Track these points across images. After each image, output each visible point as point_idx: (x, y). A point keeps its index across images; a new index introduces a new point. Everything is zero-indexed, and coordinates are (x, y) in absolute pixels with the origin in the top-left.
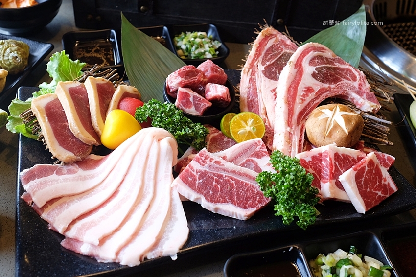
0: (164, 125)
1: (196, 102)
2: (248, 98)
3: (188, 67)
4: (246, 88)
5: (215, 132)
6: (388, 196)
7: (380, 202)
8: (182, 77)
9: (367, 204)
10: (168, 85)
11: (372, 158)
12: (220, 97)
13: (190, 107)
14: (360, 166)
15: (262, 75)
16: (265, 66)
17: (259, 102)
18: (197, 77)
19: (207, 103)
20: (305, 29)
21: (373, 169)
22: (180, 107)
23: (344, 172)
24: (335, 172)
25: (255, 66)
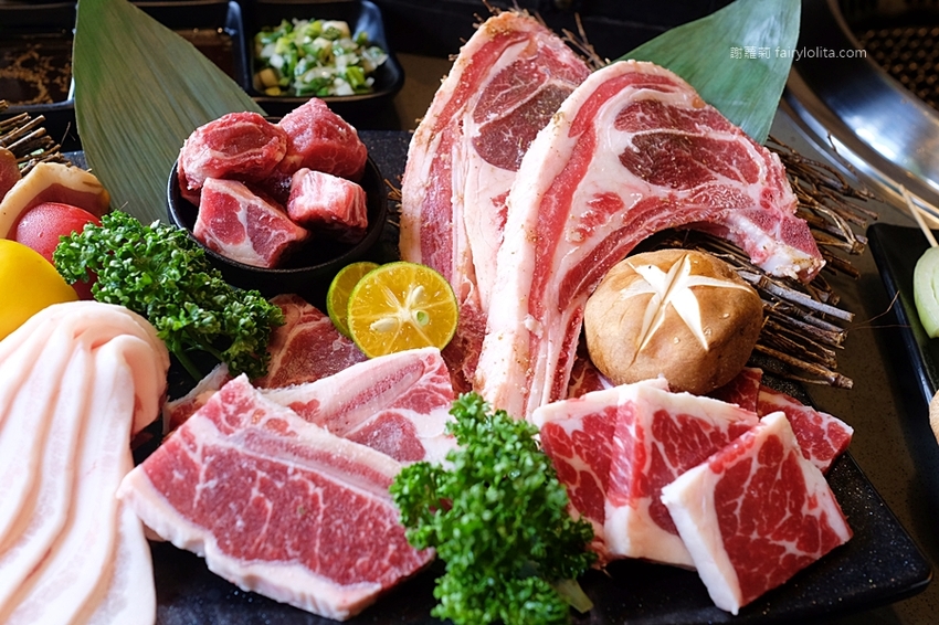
1: (256, 226)
2: (424, 218)
3: (239, 119)
4: (419, 188)
5: (310, 319)
6: (818, 555)
7: (791, 574)
8: (214, 148)
9: (745, 583)
10: (183, 170)
11: (775, 432)
12: (330, 214)
13: (237, 240)
14: (733, 457)
15: (472, 151)
16: (483, 124)
18: (264, 150)
19: (288, 229)
20: (635, 25)
21: (776, 468)
22: (208, 239)
23: (681, 473)
24: (650, 474)
25: (453, 123)
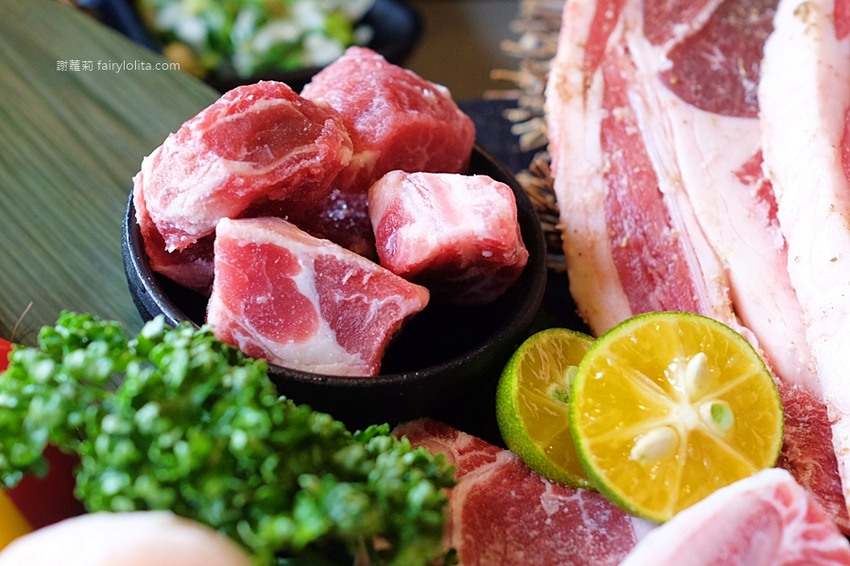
0: (165, 485)
1: (338, 297)
2: (614, 231)
3: (258, 95)
4: (590, 179)
5: (476, 463)
8: (230, 157)
12: (479, 247)
13: (302, 333)
15: (667, 96)
16: (670, 45)
17: (685, 247)
18: (320, 146)
19: (402, 291)
22: (242, 342)
25: (614, 52)
